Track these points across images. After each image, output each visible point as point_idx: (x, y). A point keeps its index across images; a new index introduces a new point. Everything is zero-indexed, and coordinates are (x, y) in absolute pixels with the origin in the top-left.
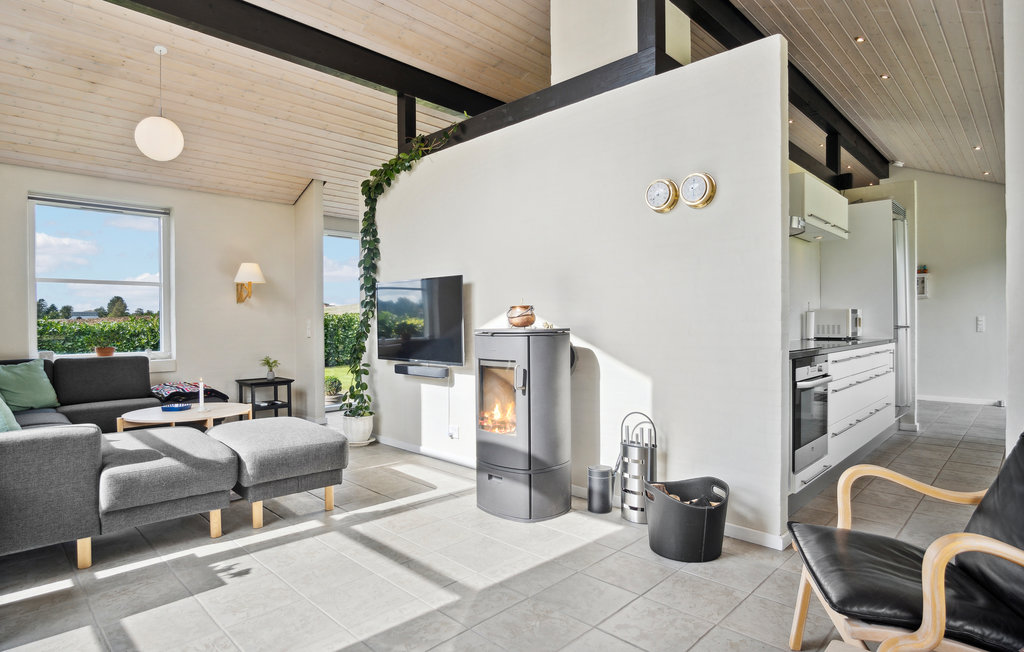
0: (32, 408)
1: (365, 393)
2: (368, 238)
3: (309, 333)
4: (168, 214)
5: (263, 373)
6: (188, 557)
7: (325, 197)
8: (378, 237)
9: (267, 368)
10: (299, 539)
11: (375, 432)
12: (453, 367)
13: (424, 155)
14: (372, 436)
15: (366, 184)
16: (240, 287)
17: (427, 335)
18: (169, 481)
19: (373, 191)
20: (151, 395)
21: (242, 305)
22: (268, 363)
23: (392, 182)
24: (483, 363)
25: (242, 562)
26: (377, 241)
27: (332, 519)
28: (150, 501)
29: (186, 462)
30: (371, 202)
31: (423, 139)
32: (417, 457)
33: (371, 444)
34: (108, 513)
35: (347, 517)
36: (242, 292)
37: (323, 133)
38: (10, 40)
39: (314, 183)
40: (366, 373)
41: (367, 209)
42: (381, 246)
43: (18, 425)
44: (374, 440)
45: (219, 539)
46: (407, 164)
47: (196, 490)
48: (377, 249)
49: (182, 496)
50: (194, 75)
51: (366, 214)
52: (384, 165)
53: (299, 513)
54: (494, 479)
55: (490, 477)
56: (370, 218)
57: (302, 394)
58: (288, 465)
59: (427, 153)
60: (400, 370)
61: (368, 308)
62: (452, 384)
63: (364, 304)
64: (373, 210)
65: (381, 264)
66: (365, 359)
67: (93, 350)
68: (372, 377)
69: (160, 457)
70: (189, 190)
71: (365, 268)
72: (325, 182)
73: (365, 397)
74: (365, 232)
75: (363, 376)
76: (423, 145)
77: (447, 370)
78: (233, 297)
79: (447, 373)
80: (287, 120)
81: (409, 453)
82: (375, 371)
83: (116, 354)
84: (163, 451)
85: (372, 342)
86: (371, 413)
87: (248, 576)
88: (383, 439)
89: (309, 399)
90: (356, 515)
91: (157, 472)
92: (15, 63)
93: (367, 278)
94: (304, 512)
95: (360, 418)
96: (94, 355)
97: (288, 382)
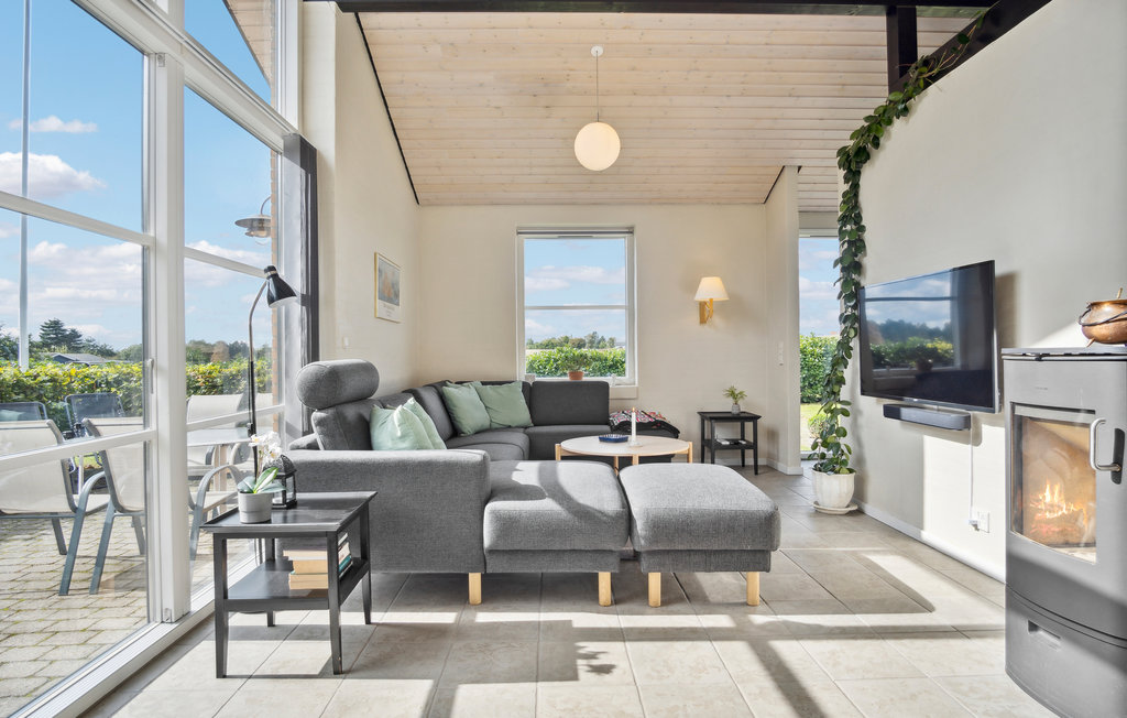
0: (510, 427)
1: (842, 441)
2: (848, 227)
3: (781, 360)
4: (631, 233)
5: (726, 405)
6: (564, 622)
7: (801, 187)
8: (863, 223)
9: (731, 400)
10: (693, 640)
11: (859, 495)
12: (978, 414)
13: (927, 85)
14: (853, 502)
15: (843, 152)
16: (702, 305)
17: (958, 364)
18: (547, 527)
19: (854, 160)
20: (607, 423)
21: (706, 327)
22: (732, 394)
23: (882, 141)
24: (1020, 411)
25: (612, 652)
26: (862, 229)
27: (750, 622)
28: (530, 547)
29: (569, 509)
30: (853, 176)
31: (926, 62)
32: (916, 547)
33: (850, 514)
34: (491, 551)
35: (771, 623)
36: (704, 311)
37: (791, 101)
38: (481, 85)
39: (786, 170)
40: (845, 413)
41: (846, 187)
42: (867, 236)
43: (445, 446)
44: (854, 508)
45: (606, 610)
46: (901, 107)
47: (579, 545)
48: (862, 241)
49: (564, 548)
50: (633, 69)
51: (844, 195)
52: (867, 119)
53: (713, 597)
54: (1041, 633)
55: (1033, 627)
56: (852, 198)
57: (773, 435)
58: (690, 533)
59: (935, 78)
60: (891, 413)
61: (848, 324)
62: (977, 440)
63: (844, 319)
64: (855, 187)
65: (868, 261)
66: (844, 393)
67: (565, 374)
68: (855, 420)
69: (543, 497)
70: (650, 203)
71: (843, 270)
72: (800, 168)
73: (843, 447)
74: (844, 220)
75: (839, 417)
76: (925, 69)
77: (968, 418)
78: (696, 317)
79: (967, 422)
80: (742, 95)
81: (905, 537)
82: (858, 412)
83: (585, 379)
84: (548, 491)
85: (851, 372)
86: (851, 471)
87: (607, 677)
88: (869, 509)
89: (781, 440)
90: (785, 623)
91: (537, 515)
92: (488, 106)
93: (846, 282)
94: (719, 598)
95: (833, 476)
96: (567, 379)
97: (754, 418)
